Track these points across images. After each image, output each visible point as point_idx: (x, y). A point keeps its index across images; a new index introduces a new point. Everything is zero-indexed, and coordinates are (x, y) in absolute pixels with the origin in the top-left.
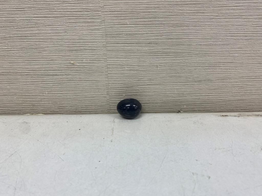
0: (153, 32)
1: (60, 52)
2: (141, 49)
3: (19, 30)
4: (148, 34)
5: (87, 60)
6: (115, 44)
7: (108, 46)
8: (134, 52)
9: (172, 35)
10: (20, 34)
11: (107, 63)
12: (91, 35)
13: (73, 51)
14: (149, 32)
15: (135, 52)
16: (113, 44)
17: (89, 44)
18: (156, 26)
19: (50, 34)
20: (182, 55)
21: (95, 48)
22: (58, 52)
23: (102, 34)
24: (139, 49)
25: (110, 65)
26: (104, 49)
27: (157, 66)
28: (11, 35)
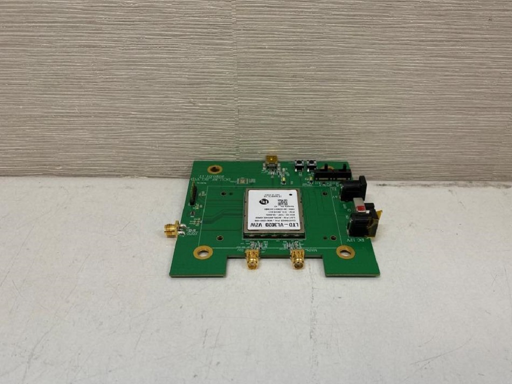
0: (298, 61)
1: (178, 86)
2: (282, 84)
3: (125, 52)
4: (292, 64)
5: (213, 99)
6: (249, 76)
7: (240, 80)
8: (272, 89)
9: (322, 65)
10: (127, 58)
11: (238, 103)
12: (218, 62)
13: (194, 84)
14: (293, 61)
15: (275, 89)
16: (247, 76)
17: (216, 74)
18: (302, 53)
19: (165, 59)
20: (335, 95)
21: (223, 82)
22: (174, 86)
23: (233, 62)
24: (280, 84)
25: (241, 106)
26: (235, 83)
27: (303, 110)
28: (115, 60)
